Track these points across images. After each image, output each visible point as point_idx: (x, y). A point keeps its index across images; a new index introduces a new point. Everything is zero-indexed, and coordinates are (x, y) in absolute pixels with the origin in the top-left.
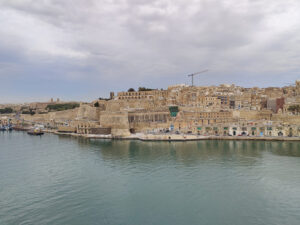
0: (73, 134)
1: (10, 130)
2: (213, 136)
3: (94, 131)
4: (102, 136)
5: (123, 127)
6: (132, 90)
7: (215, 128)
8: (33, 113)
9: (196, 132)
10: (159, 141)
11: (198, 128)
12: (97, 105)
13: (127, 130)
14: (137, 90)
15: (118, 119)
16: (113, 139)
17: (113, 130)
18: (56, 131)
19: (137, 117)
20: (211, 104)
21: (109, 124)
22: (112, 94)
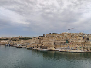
0: (33, 48)
1: (9, 46)
2: (87, 51)
3: (41, 47)
4: (44, 49)
5: (52, 46)
6: (50, 34)
7: (86, 48)
8: (15, 41)
9: (79, 49)
10: (67, 52)
11: (80, 48)
12: (39, 38)
13: (54, 47)
14: (52, 34)
15: (50, 43)
16: (49, 50)
17: (48, 47)
18: (26, 47)
19: (56, 43)
20: (80, 39)
21: (47, 45)
22: (44, 35)
